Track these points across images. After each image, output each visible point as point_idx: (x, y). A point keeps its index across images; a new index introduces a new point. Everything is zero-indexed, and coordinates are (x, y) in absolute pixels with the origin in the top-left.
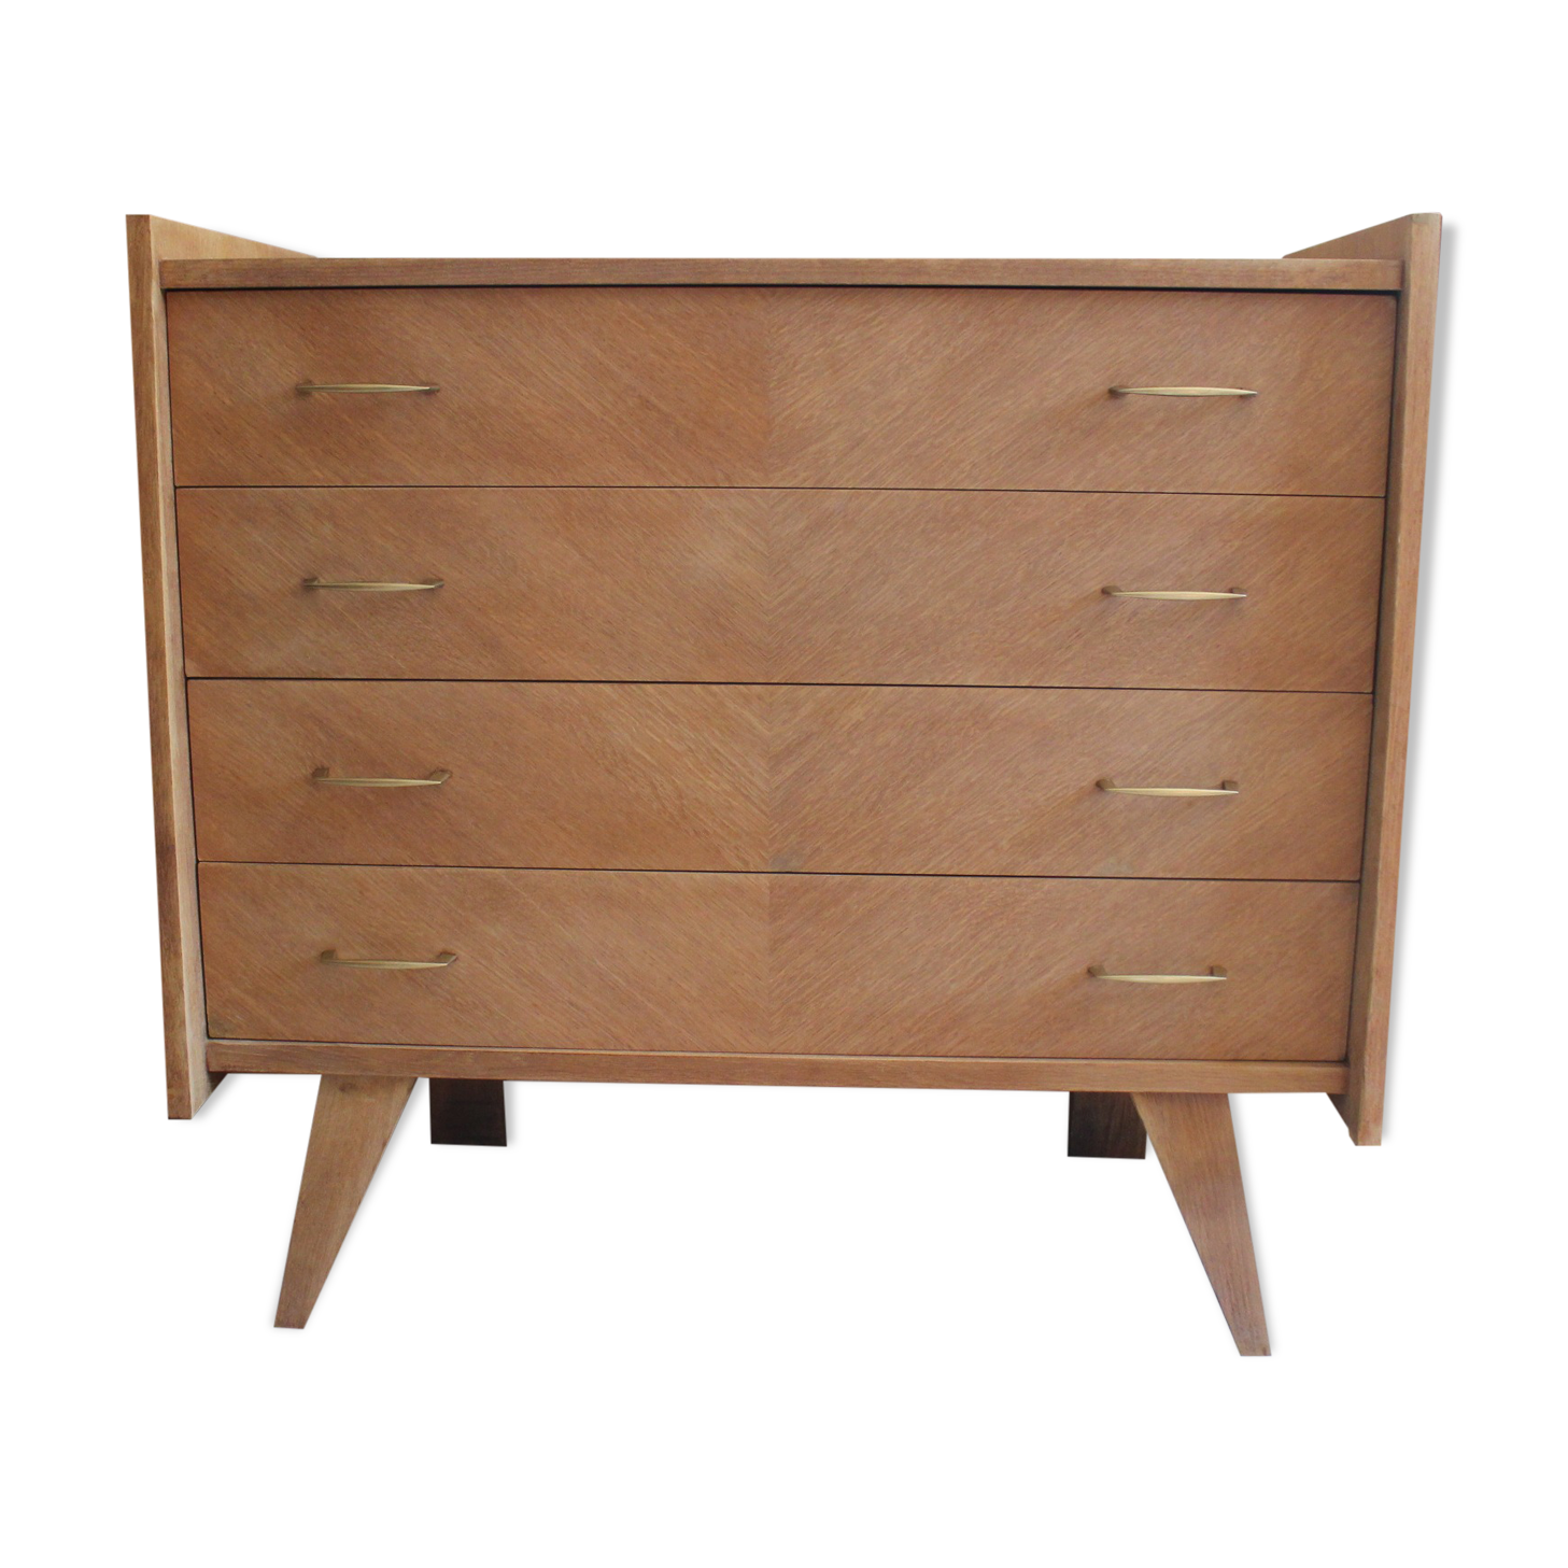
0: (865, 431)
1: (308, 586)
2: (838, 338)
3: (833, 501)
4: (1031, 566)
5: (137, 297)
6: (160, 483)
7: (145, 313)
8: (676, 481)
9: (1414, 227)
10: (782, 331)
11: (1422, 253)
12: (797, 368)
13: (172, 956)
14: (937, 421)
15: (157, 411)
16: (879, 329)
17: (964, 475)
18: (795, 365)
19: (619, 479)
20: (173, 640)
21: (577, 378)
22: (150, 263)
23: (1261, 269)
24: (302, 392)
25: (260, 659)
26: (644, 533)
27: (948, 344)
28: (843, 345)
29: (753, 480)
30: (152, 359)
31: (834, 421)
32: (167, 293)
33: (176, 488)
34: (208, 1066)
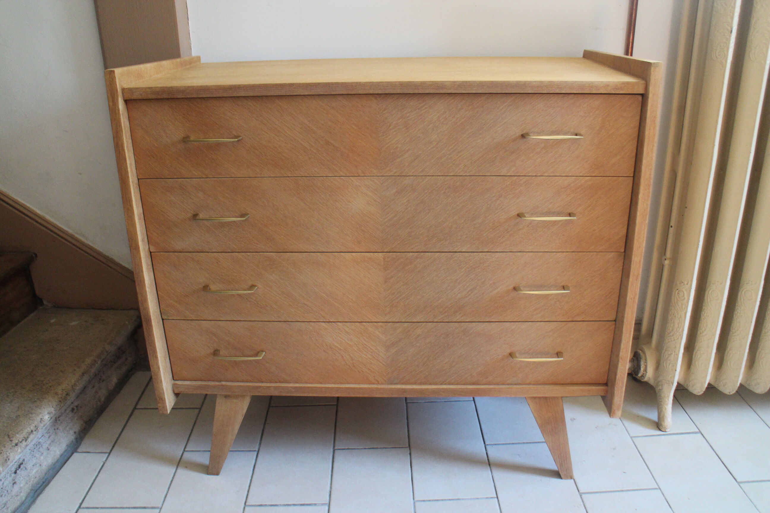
0: (420, 153)
1: (195, 216)
2: (408, 115)
3: (407, 181)
4: (489, 206)
5: (113, 105)
6: (131, 180)
7: (117, 111)
8: (342, 174)
9: (652, 69)
10: (384, 112)
11: (655, 79)
12: (391, 127)
13: (155, 358)
14: (450, 148)
15: (126, 151)
16: (425, 110)
17: (461, 170)
18: (390, 126)
19: (319, 174)
20: (143, 240)
21: (299, 133)
22: (117, 90)
23: (587, 85)
24: (185, 140)
25: (179, 245)
26: (329, 195)
27: (454, 117)
28: (410, 118)
29: (374, 173)
30: (122, 130)
31: (407, 149)
32: (126, 101)
33: (138, 179)
34: (174, 391)
